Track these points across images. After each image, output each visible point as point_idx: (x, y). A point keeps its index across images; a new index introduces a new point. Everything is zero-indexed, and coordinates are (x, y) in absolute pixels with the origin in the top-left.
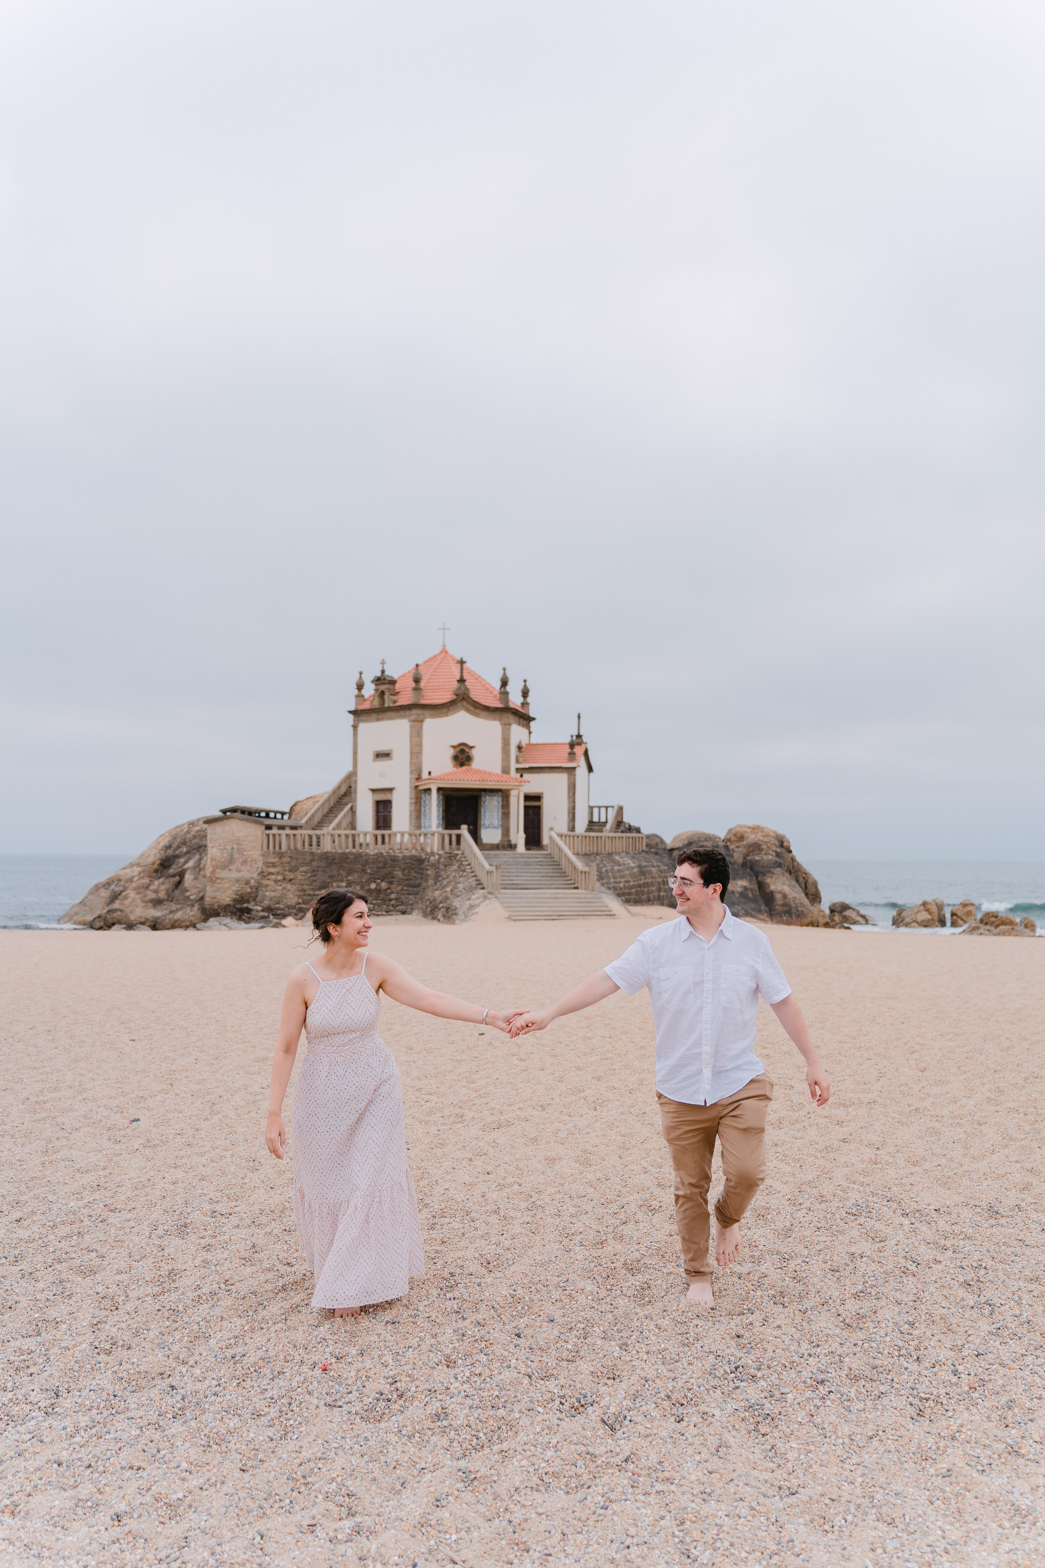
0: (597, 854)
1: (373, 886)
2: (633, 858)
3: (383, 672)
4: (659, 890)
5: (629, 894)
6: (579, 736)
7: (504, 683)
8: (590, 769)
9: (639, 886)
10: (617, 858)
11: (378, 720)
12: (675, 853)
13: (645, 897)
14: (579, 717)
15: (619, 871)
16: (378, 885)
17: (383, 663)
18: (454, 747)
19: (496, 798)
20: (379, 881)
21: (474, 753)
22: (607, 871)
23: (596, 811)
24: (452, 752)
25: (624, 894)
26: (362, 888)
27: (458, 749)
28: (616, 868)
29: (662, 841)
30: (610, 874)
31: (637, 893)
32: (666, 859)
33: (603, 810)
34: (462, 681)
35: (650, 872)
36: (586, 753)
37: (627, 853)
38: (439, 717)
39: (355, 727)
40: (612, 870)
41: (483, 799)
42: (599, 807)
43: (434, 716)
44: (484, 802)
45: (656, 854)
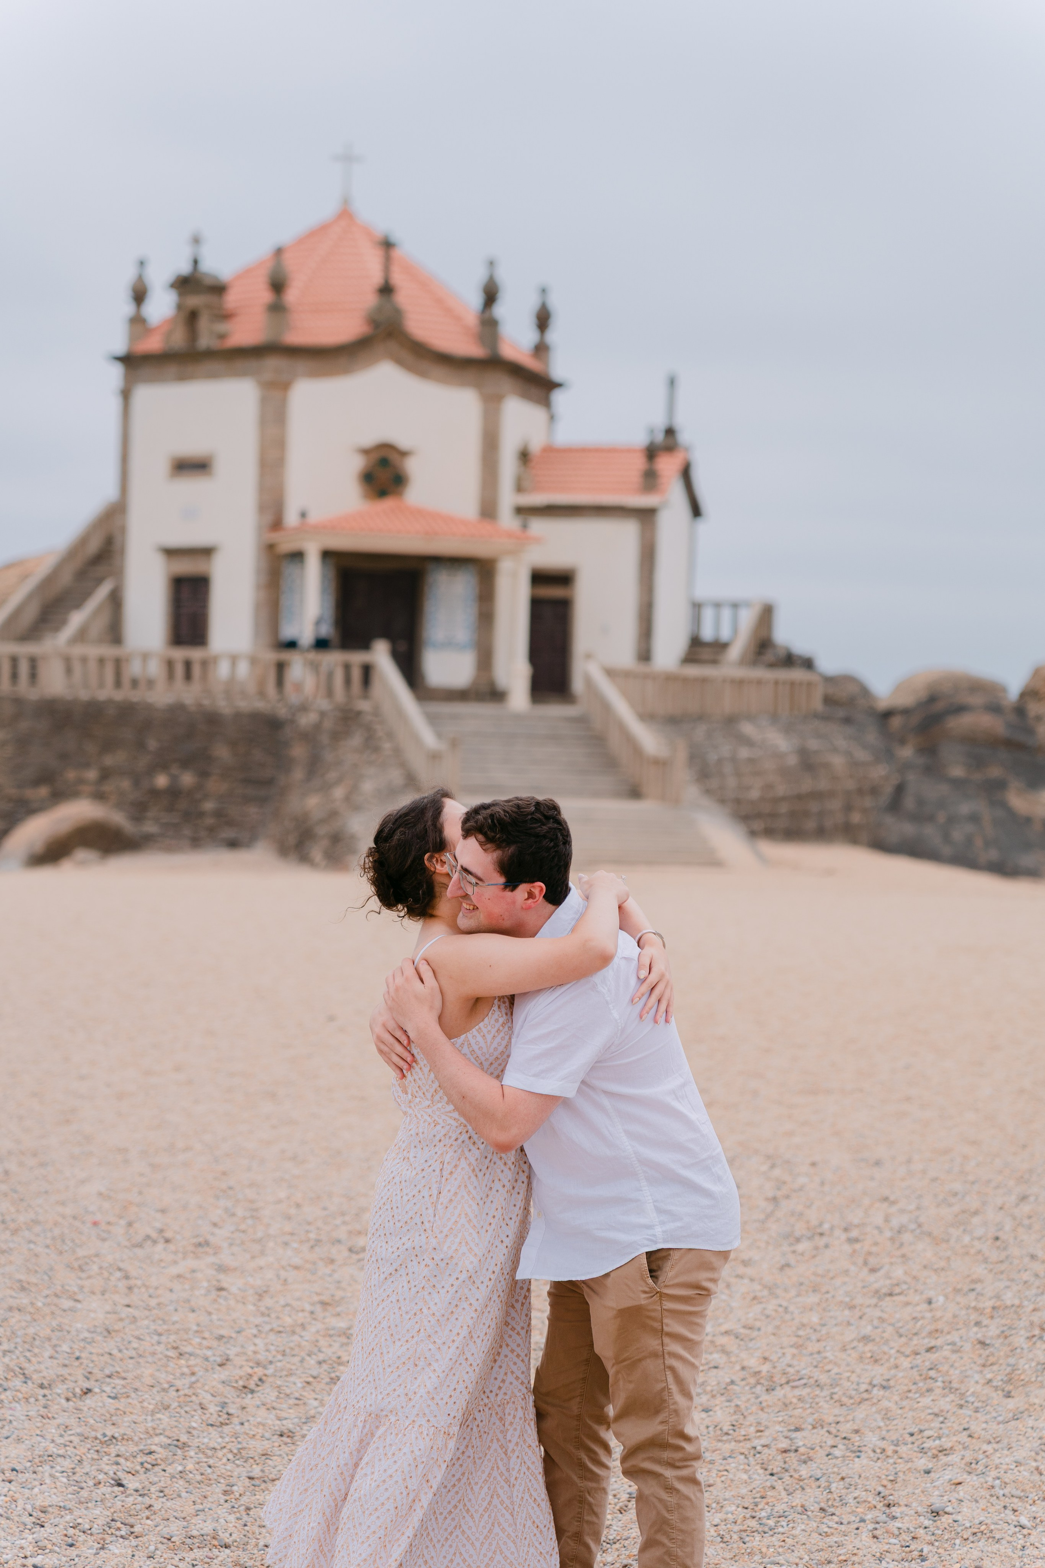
0: (700, 717)
1: (162, 781)
2: (788, 729)
3: (196, 262)
4: (848, 808)
5: (773, 815)
6: (670, 432)
7: (491, 296)
8: (696, 510)
9: (799, 797)
10: (747, 728)
11: (182, 378)
12: (896, 722)
13: (810, 824)
14: (672, 382)
15: (751, 761)
16: (174, 779)
17: (196, 241)
18: (366, 452)
19: (462, 577)
20: (175, 770)
21: (413, 467)
22: (720, 761)
23: (708, 615)
24: (357, 464)
25: (759, 816)
26: (137, 783)
27: (373, 457)
28: (744, 753)
29: (865, 691)
30: (728, 769)
31: (792, 814)
32: (872, 736)
33: (726, 614)
34: (386, 290)
35: (827, 766)
36: (686, 474)
37: (774, 718)
38: (327, 377)
39: (126, 394)
40: (734, 759)
41: (431, 579)
42: (718, 605)
43: (315, 374)
44: (434, 588)
45: (848, 721)
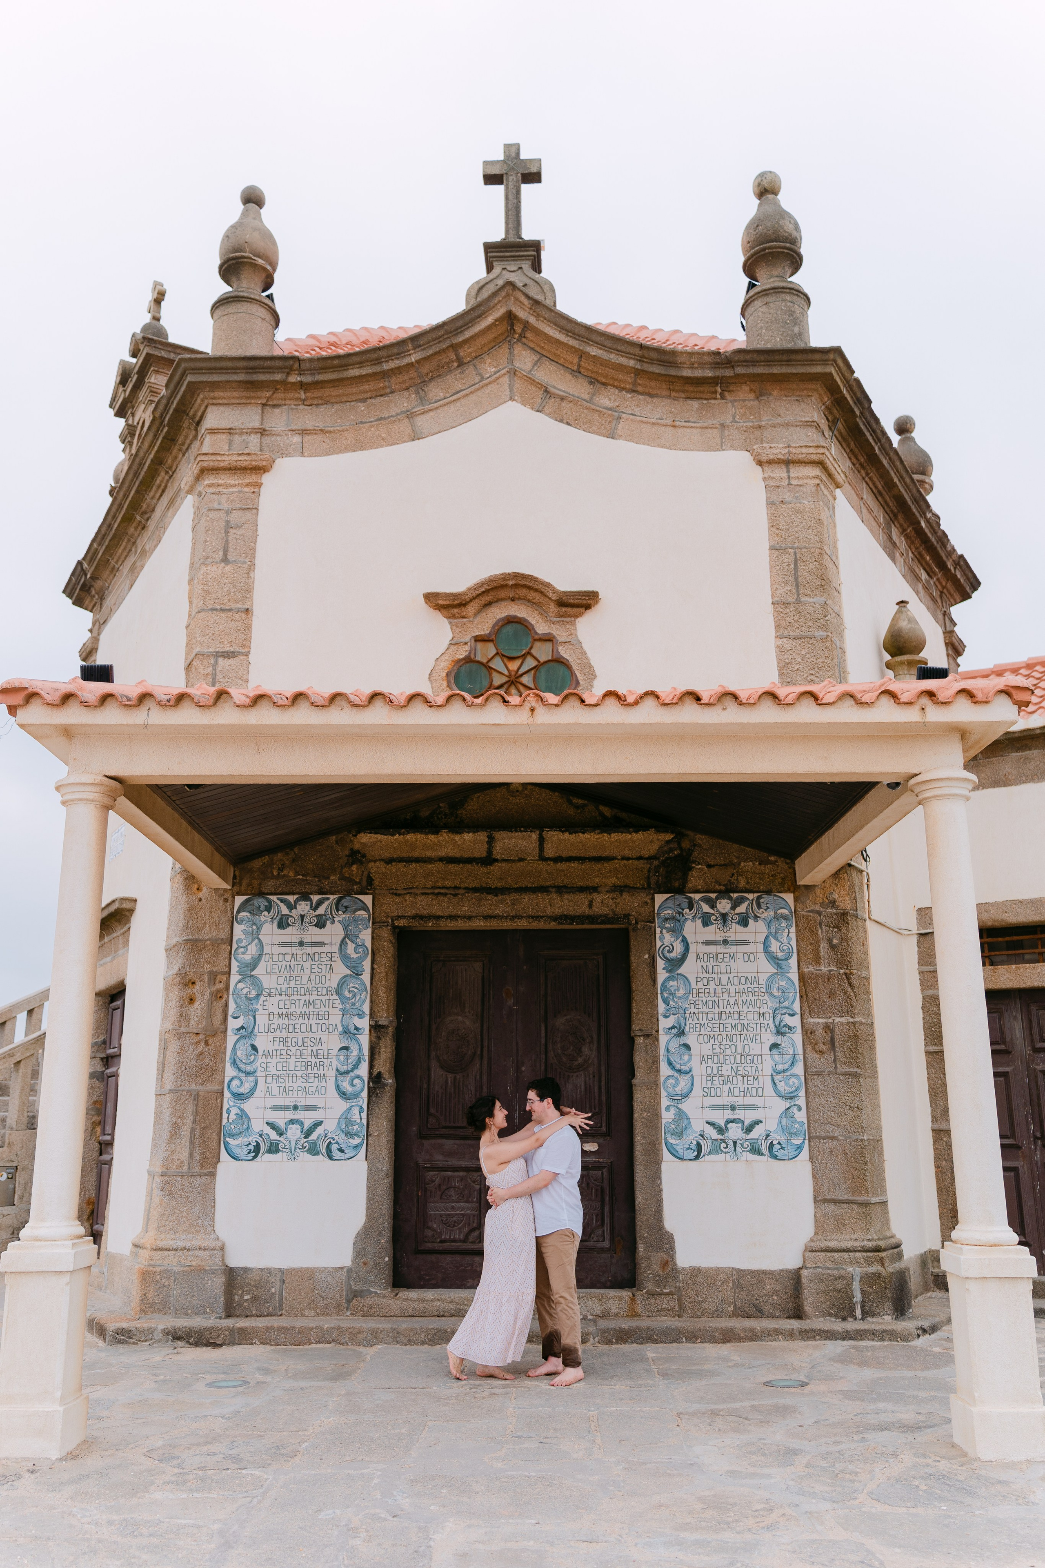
19: (757, 930)
27: (484, 624)
38: (359, 446)
41: (664, 939)
44: (675, 964)
